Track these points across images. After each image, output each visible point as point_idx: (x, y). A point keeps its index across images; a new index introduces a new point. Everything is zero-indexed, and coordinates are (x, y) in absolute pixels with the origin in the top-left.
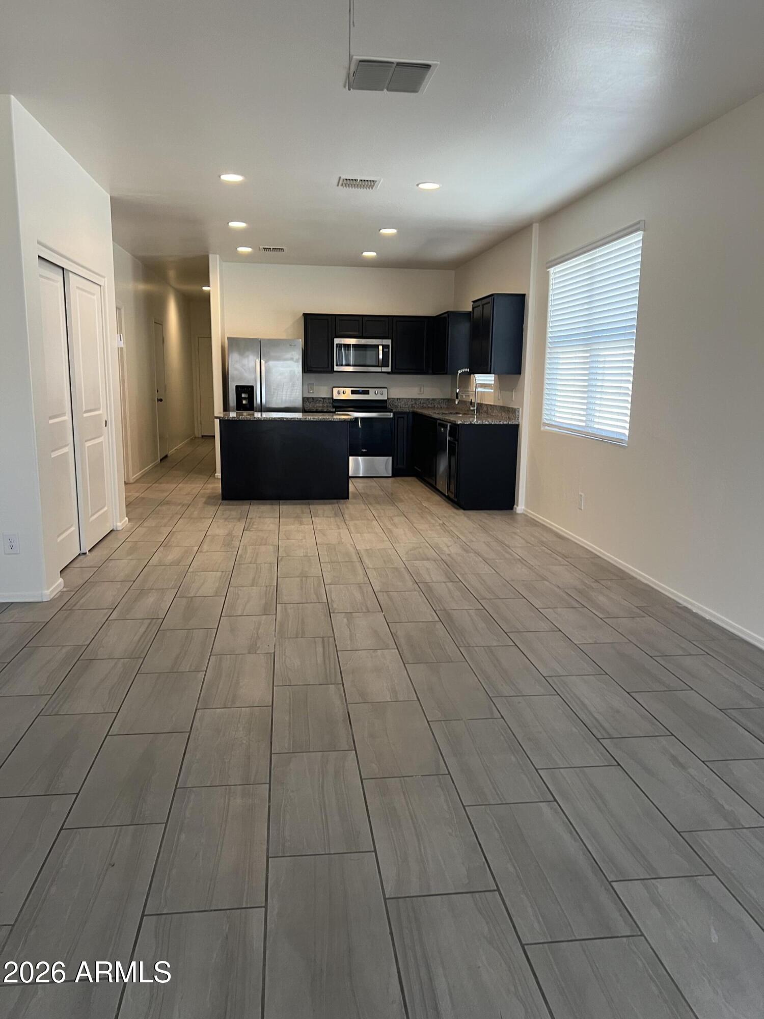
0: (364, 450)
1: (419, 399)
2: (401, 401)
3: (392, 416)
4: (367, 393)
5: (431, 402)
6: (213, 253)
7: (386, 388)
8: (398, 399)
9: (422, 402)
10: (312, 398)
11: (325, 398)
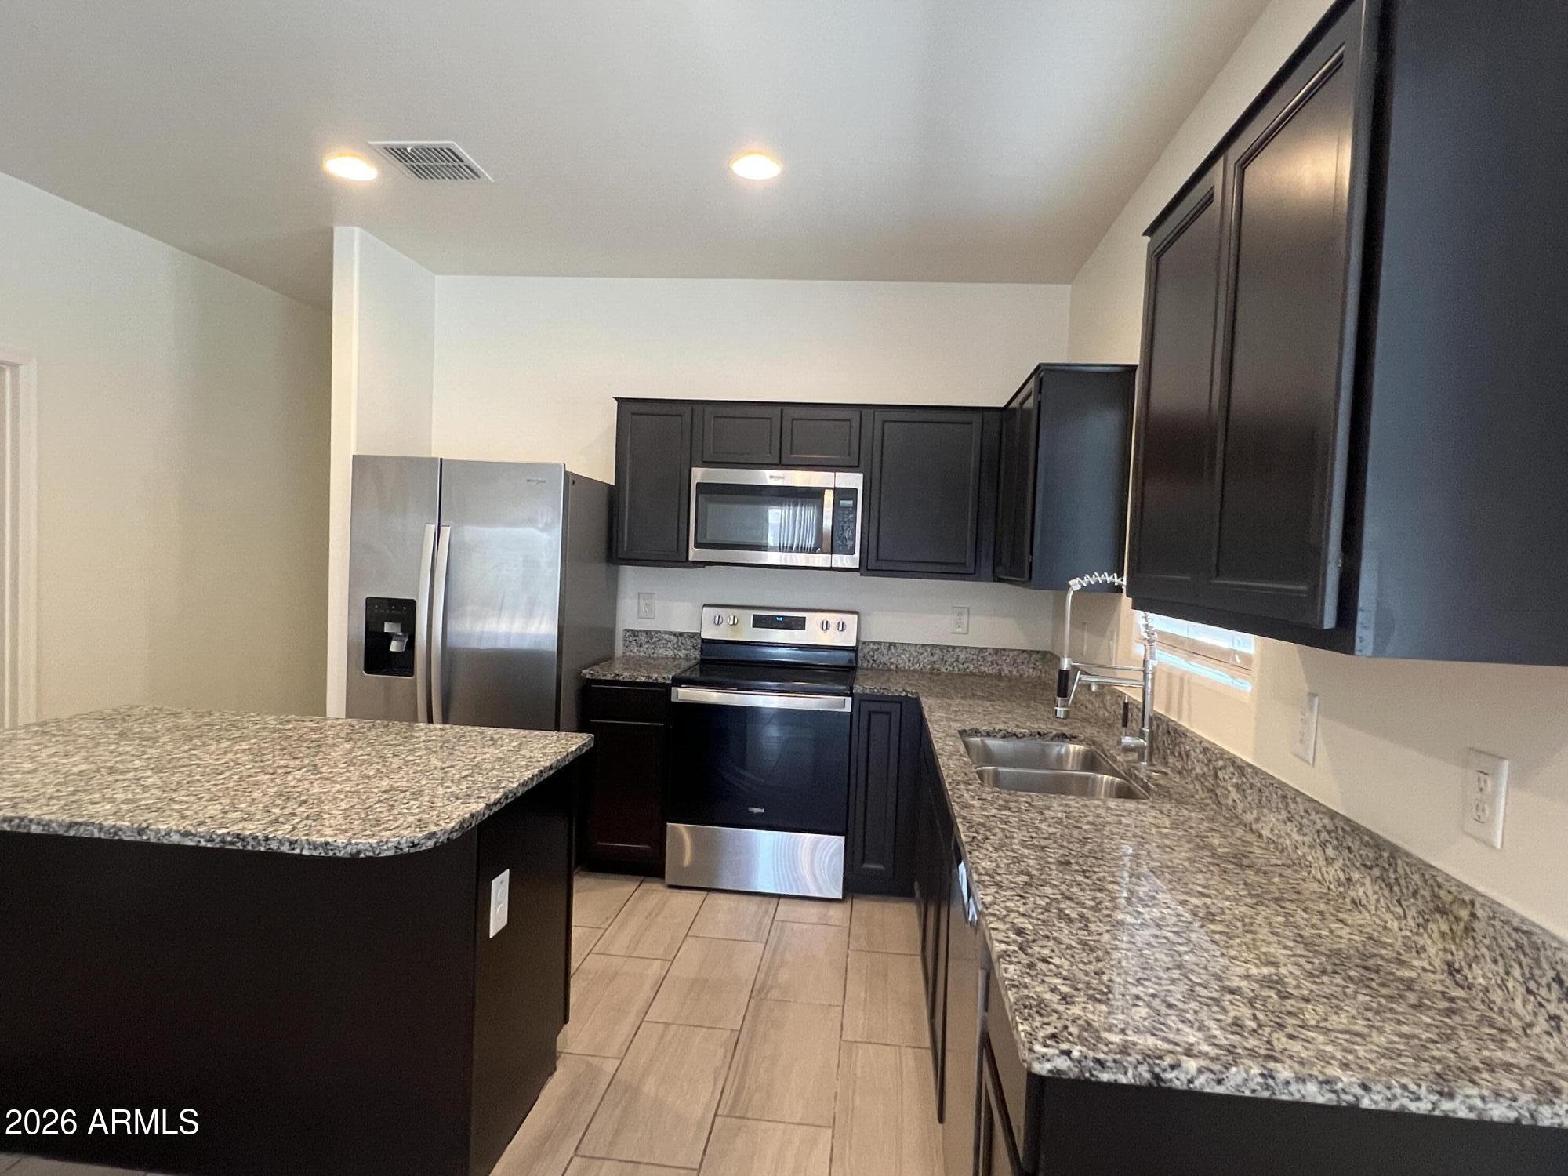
0: (756, 810)
1: (954, 648)
2: (899, 651)
3: (848, 709)
4: (800, 624)
5: (990, 659)
6: (346, 224)
7: (856, 612)
8: (890, 644)
9: (962, 656)
10: (647, 632)
11: (681, 634)
